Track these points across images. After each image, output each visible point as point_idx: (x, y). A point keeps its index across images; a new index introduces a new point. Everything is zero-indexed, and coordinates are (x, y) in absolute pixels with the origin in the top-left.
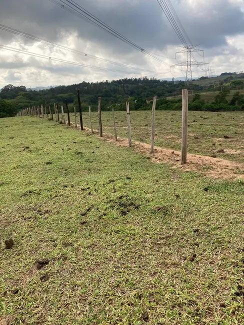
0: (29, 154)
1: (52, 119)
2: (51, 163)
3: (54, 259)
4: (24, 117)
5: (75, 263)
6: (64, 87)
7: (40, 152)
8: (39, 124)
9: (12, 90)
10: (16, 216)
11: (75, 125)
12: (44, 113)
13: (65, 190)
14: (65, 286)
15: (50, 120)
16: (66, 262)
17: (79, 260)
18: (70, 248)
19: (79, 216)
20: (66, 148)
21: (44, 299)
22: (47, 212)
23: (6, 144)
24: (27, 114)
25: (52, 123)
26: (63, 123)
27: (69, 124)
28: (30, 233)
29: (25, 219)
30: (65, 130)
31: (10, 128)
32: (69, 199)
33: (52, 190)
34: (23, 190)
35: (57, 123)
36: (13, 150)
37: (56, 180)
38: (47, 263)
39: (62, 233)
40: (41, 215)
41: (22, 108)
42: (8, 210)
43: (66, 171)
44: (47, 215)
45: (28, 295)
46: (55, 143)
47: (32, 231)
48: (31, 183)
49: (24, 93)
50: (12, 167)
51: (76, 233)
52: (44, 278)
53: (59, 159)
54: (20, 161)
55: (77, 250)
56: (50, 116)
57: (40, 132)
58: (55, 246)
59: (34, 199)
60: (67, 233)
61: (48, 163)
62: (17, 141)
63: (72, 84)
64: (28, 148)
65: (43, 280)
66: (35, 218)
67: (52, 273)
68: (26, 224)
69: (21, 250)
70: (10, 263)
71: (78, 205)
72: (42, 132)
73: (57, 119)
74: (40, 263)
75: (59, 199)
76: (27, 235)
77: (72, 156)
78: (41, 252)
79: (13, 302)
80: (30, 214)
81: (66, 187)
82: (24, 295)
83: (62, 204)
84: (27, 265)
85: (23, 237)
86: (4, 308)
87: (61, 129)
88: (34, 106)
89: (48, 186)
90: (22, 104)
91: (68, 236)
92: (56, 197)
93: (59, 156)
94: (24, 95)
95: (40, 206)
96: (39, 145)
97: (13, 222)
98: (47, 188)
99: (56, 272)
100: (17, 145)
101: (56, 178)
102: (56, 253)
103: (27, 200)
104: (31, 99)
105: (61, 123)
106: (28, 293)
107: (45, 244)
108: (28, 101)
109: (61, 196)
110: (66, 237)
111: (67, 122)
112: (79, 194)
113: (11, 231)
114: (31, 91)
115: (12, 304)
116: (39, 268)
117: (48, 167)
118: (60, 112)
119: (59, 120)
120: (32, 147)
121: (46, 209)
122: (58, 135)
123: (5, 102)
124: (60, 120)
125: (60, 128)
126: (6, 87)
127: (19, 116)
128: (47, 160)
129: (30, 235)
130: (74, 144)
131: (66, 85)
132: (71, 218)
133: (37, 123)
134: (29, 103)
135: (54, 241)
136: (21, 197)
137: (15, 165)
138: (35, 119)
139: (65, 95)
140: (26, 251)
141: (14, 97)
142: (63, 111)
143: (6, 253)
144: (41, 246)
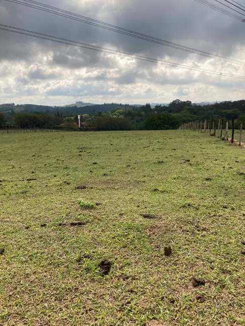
0: (189, 167)
1: (213, 135)
2: (211, 180)
3: (210, 282)
4: (186, 130)
5: (235, 296)
6: (230, 102)
7: (200, 167)
8: (201, 139)
9: (178, 104)
10: (174, 225)
11: (238, 143)
12: (207, 128)
13: (225, 211)
14: (223, 317)
15: (212, 135)
16: (224, 290)
17: (239, 293)
18: (228, 276)
19: (240, 244)
20: (227, 167)
21: (200, 321)
22: (204, 229)
23: (169, 155)
24: (190, 127)
25: (213, 139)
26: (225, 140)
27: (232, 141)
28: (187, 247)
29: (183, 231)
30: (227, 147)
31: (173, 140)
32: (229, 222)
33: (210, 207)
34: (182, 202)
35: (219, 139)
36: (174, 161)
37: (215, 198)
38: (203, 284)
39: (219, 256)
40: (199, 231)
41: (185, 122)
42: (168, 218)
43: (227, 191)
44: (204, 233)
45: (184, 310)
46: (216, 160)
47: (189, 245)
48: (190, 196)
49: (188, 107)
50: (173, 177)
51: (236, 261)
52: (201, 298)
53: (219, 176)
54: (181, 172)
55: (237, 281)
56: (212, 132)
57: (201, 146)
58: (212, 268)
59: (192, 213)
60: (225, 258)
61: (207, 179)
62: (179, 153)
63: (239, 100)
64: (188, 161)
65: (199, 301)
66: (193, 233)
67: (208, 297)
68: (184, 236)
69: (177, 261)
70: (167, 270)
71: (239, 232)
72: (203, 146)
73: (220, 135)
74: (196, 281)
75: (218, 220)
76: (184, 247)
77: (234, 175)
78: (198, 270)
79: (169, 310)
80: (188, 227)
81: (226, 208)
82: (180, 308)
83: (221, 225)
84: (183, 278)
85: (180, 248)
86: (162, 313)
87: (222, 146)
88: (198, 121)
89: (206, 203)
90: (185, 118)
91: (227, 262)
92: (215, 216)
93: (219, 174)
94: (189, 109)
95: (198, 222)
96: (199, 159)
97: (172, 231)
98: (205, 204)
99: (213, 297)
100: (179, 157)
101: (215, 196)
102: (212, 275)
103: (185, 212)
104: (195, 114)
105: (223, 139)
106: (184, 307)
107: (202, 263)
108: (191, 115)
109: (219, 216)
110: (225, 263)
111: (230, 139)
112: (239, 219)
113: (169, 239)
114: (195, 105)
115: (168, 311)
116: (195, 286)
117: (208, 183)
118: (224, 128)
119: (221, 136)
120: (193, 161)
121: (204, 226)
122: (219, 151)
123: (171, 116)
124: (223, 136)
125: (222, 144)
126: (174, 101)
127: (181, 129)
128: (206, 176)
129: (187, 249)
130: (236, 163)
131: (233, 101)
132: (230, 243)
133: (198, 137)
134: (192, 117)
135: (211, 263)
136: (180, 208)
137: (175, 176)
138: (196, 133)
139: (230, 111)
140: (182, 263)
141: (179, 111)
142: (227, 128)
143: (164, 259)
144: (198, 264)
